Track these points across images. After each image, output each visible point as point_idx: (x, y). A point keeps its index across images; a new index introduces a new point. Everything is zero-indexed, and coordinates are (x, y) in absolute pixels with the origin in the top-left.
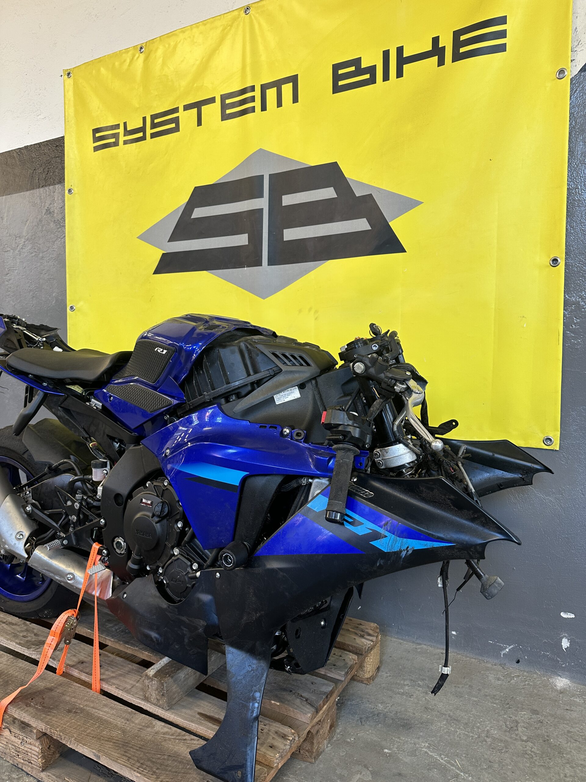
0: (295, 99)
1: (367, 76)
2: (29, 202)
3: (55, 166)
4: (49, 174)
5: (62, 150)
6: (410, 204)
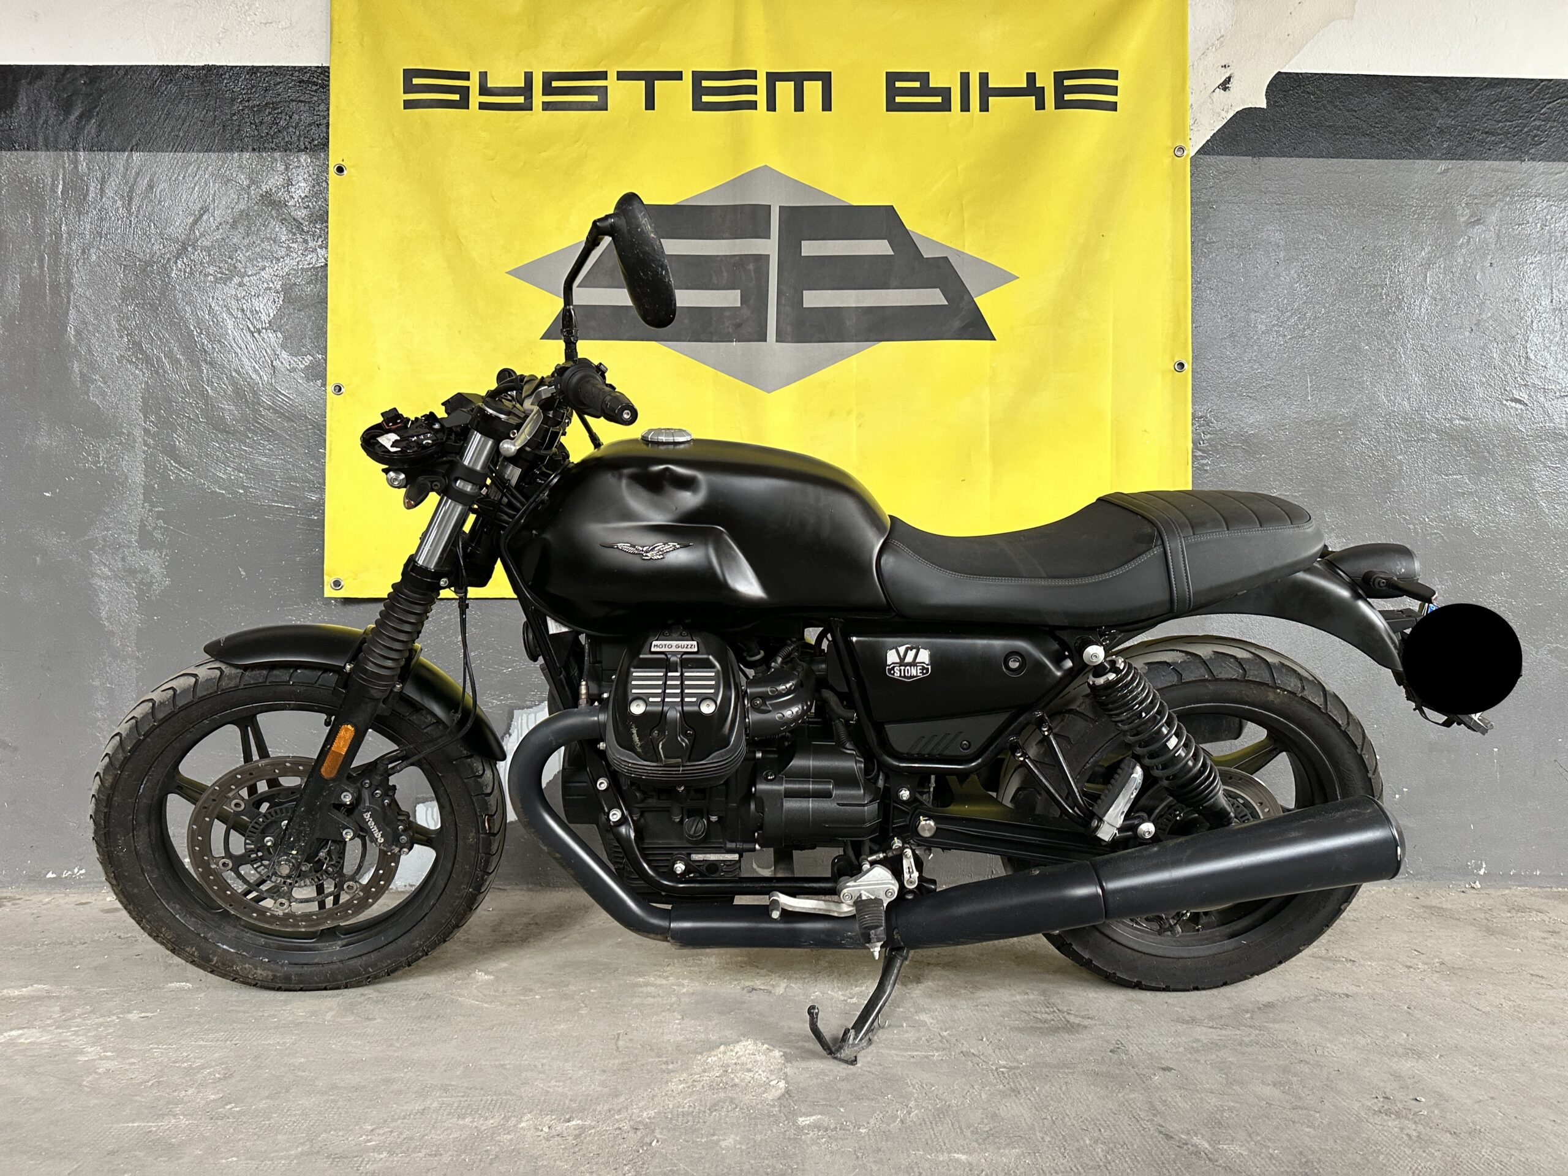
0: (827, 106)
1: (939, 99)
2: (212, 174)
3: (296, 117)
4: (275, 129)
5: (315, 91)
6: (1002, 277)
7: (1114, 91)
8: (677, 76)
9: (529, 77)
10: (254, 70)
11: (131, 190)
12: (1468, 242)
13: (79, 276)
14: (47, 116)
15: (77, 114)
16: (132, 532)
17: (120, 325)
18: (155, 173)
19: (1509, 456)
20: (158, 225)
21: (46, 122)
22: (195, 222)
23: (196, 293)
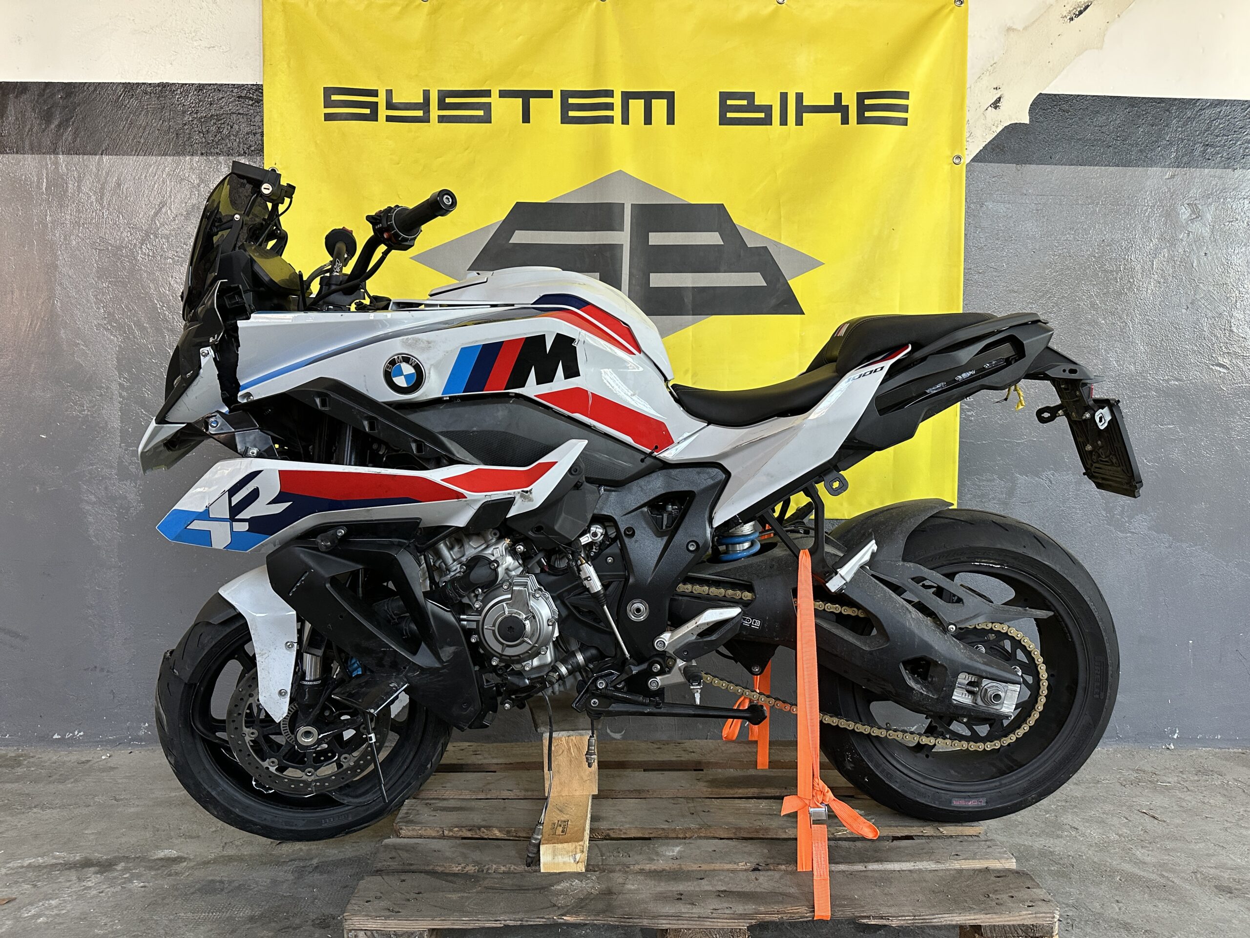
0: (671, 120)
1: (762, 115)
2: (169, 174)
3: (236, 127)
4: (219, 137)
5: (252, 105)
6: (809, 264)
7: (905, 109)
8: (548, 94)
9: (426, 94)
10: (201, 87)
11: (103, 188)
12: (1188, 235)
13: (63, 257)
14: (32, 125)
15: (56, 122)
16: (111, 467)
17: (97, 299)
18: (122, 173)
19: (1212, 410)
20: (126, 216)
21: (31, 129)
22: (156, 214)
23: (157, 274)
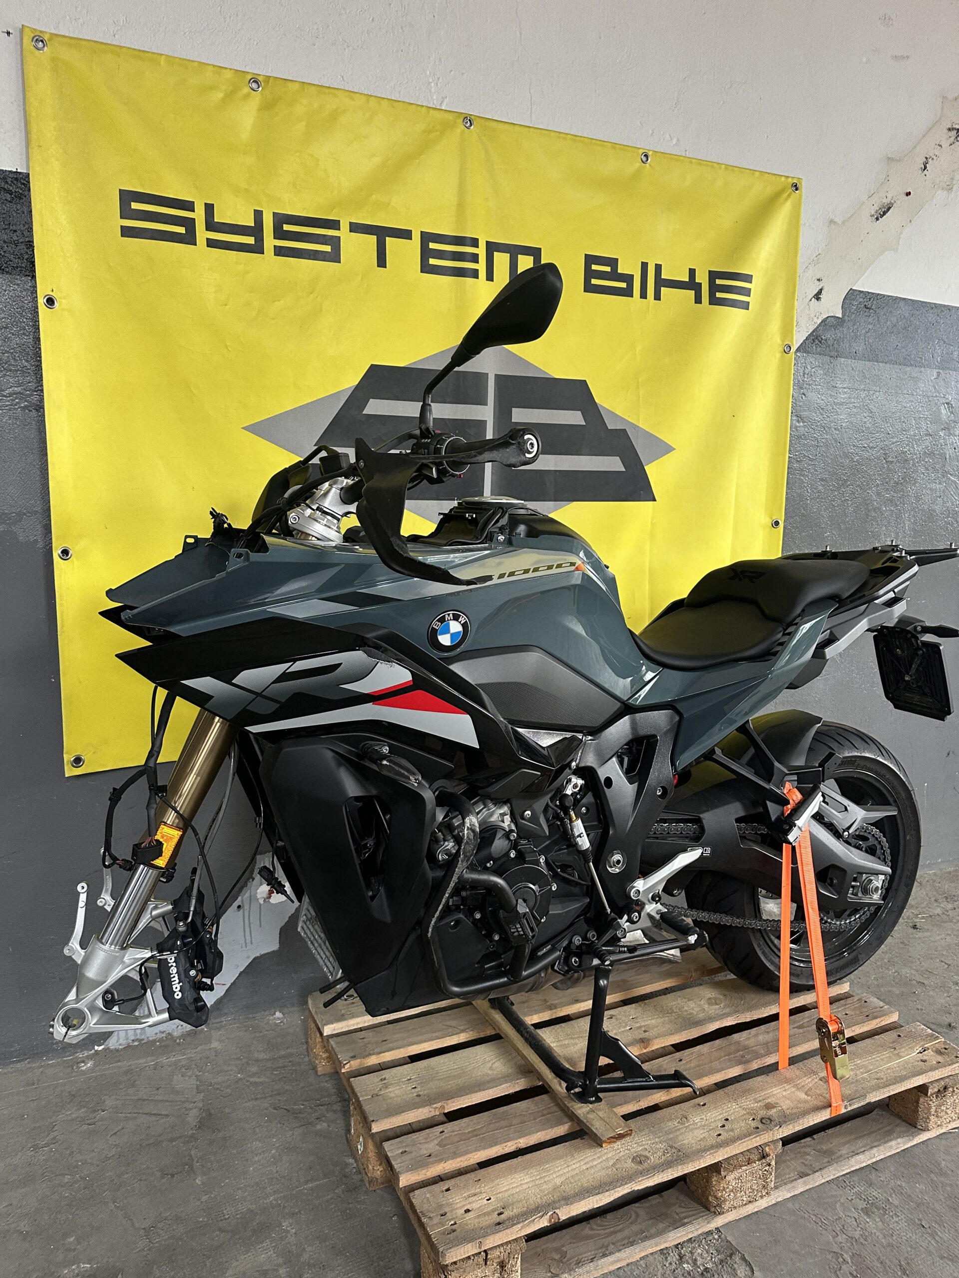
1: (623, 285)
5: (10, 201)
6: (663, 449)
7: (747, 292)
8: (406, 234)
9: (258, 215)
